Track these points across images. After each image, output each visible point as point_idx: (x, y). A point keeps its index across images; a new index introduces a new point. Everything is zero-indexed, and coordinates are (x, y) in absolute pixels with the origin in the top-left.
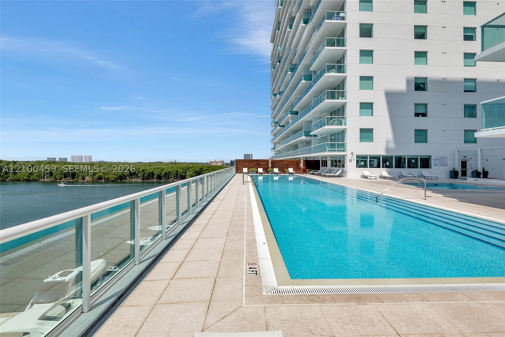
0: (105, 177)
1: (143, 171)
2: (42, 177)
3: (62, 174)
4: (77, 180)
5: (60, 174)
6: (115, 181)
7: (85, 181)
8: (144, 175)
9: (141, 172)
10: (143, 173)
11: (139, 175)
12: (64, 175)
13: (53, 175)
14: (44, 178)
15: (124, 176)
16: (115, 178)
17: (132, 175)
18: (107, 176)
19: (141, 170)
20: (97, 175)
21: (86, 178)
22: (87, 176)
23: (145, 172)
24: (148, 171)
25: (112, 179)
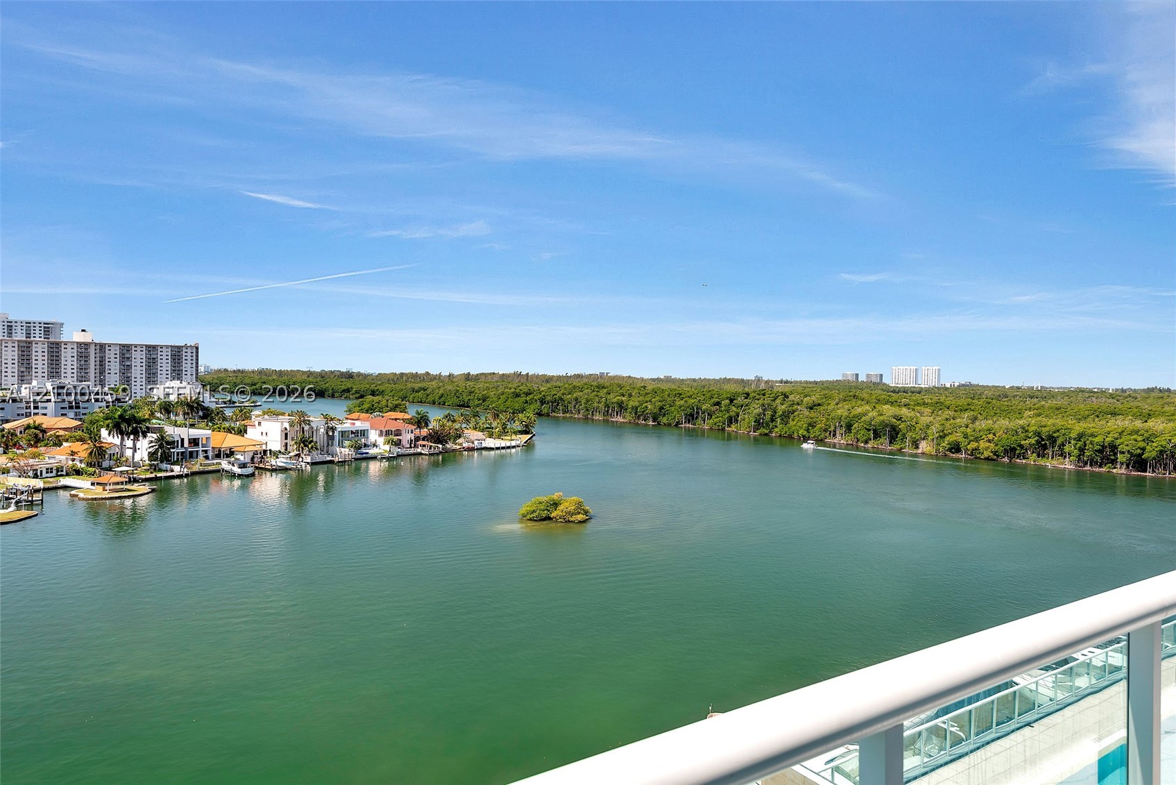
0: (968, 447)
1: (1080, 437)
2: (830, 434)
3: (869, 430)
4: (901, 449)
5: (866, 429)
6: (992, 460)
7: (920, 451)
8: (1082, 450)
9: (1072, 442)
10: (1078, 445)
11: (1067, 449)
12: (875, 432)
13: (852, 431)
14: (834, 435)
15: (1021, 446)
16: (995, 453)
17: (1045, 447)
18: (973, 445)
19: (1073, 435)
20: (947, 438)
21: (920, 446)
22: (924, 439)
23: (1088, 442)
24: (1096, 440)
25: (986, 454)
